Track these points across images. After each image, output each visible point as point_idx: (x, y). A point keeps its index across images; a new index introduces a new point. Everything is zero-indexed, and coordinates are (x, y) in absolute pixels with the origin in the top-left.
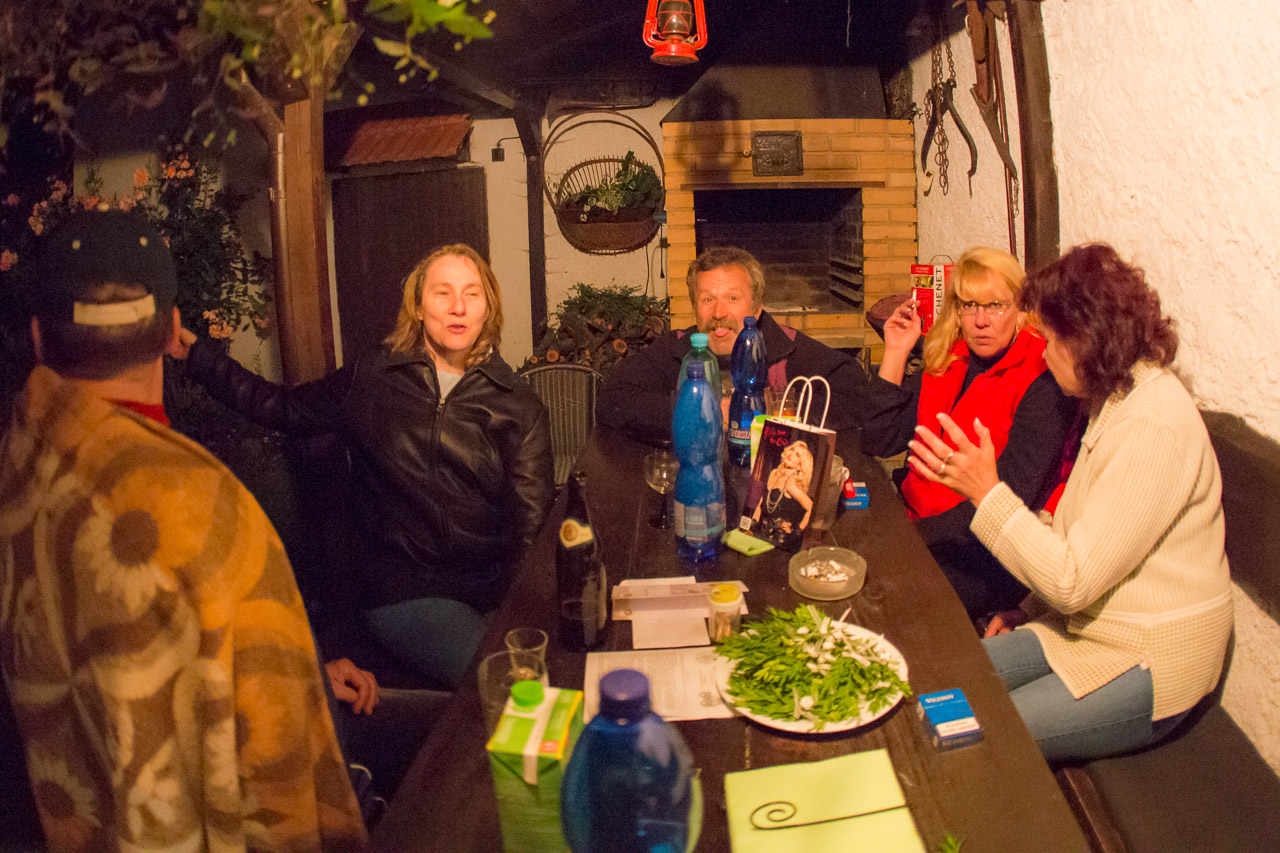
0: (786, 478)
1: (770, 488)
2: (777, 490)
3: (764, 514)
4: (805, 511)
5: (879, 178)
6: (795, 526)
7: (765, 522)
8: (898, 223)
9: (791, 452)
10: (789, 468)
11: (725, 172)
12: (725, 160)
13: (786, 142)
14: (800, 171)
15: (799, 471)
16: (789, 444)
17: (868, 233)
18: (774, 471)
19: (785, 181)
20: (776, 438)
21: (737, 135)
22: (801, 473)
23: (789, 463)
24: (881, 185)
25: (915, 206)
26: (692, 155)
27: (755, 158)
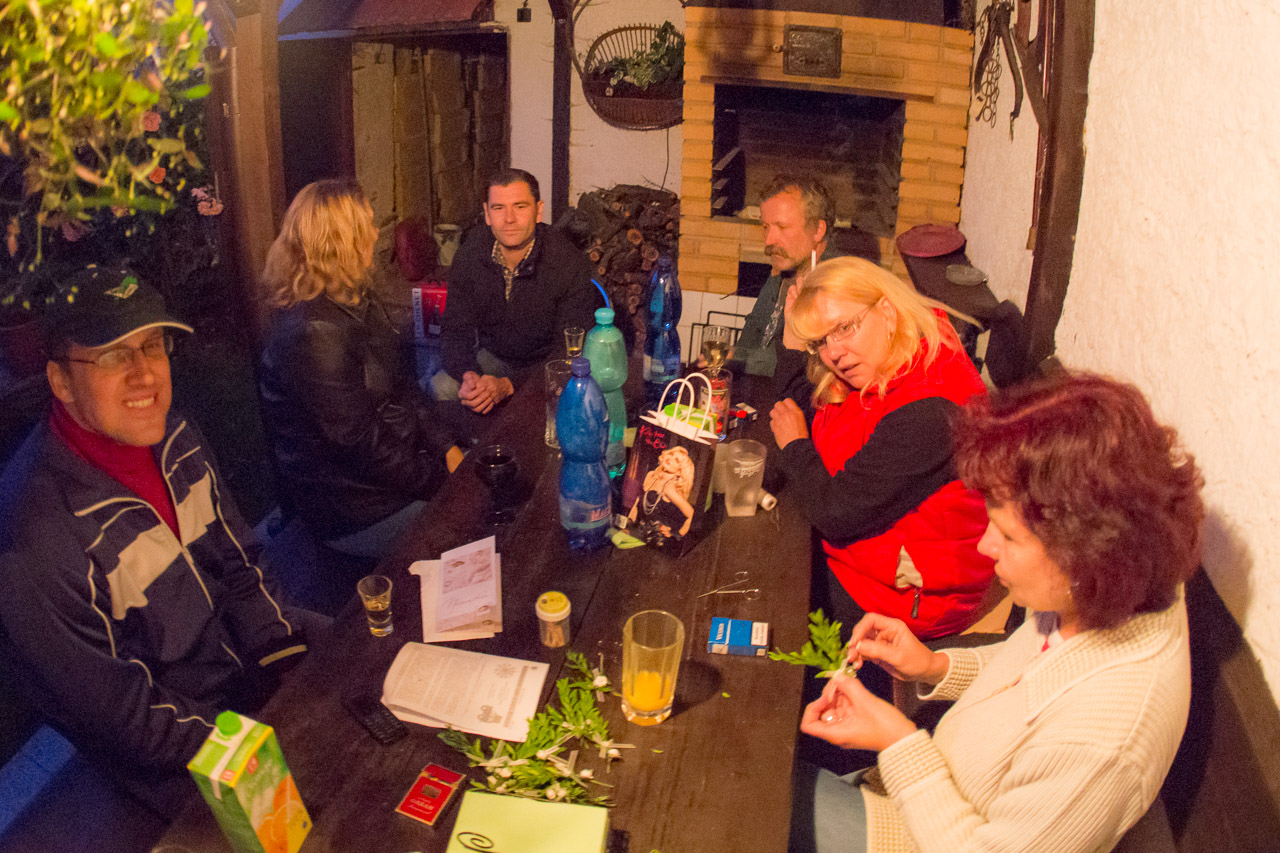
0: (664, 481)
1: (646, 488)
2: (655, 492)
3: (641, 515)
4: (685, 518)
5: (927, 91)
6: (675, 530)
7: (643, 523)
8: (943, 144)
9: (670, 456)
10: (667, 472)
11: (753, 65)
12: (753, 52)
13: (822, 39)
14: (836, 72)
15: (678, 477)
16: (668, 448)
17: (909, 151)
18: (651, 473)
19: (820, 83)
20: (653, 439)
21: (769, 27)
23: (667, 467)
24: (929, 99)
25: (966, 128)
26: (716, 43)
27: (786, 54)
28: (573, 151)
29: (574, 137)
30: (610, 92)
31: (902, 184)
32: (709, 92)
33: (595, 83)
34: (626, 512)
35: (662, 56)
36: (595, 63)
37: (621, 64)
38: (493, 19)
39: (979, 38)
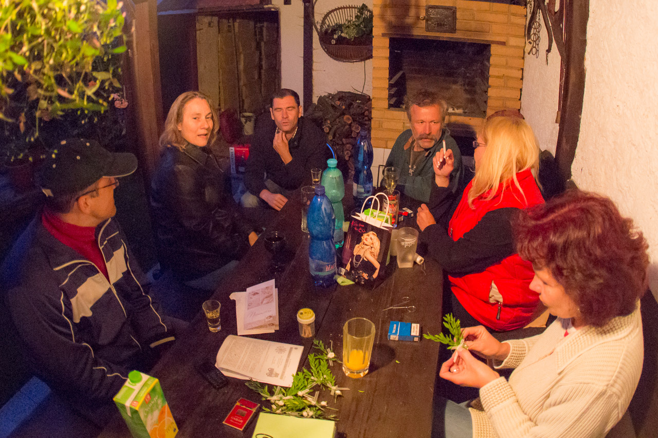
0: (364, 250)
1: (355, 254)
2: (360, 255)
3: (352, 268)
4: (376, 269)
5: (502, 39)
6: (370, 275)
7: (353, 272)
8: (512, 68)
9: (367, 237)
10: (366, 245)
11: (410, 27)
12: (409, 20)
13: (446, 12)
14: (453, 30)
15: (372, 247)
16: (366, 232)
17: (493, 71)
18: (357, 245)
19: (445, 36)
20: (358, 227)
21: (417, 6)
22: (373, 249)
23: (366, 242)
24: (503, 44)
25: (523, 58)
26: (389, 16)
27: (427, 21)
28: (314, 73)
29: (315, 66)
30: (333, 42)
31: (489, 89)
32: (386, 42)
33: (326, 37)
34: (344, 266)
35: (361, 23)
36: (325, 27)
37: (339, 27)
38: (271, 4)
39: (529, 10)
